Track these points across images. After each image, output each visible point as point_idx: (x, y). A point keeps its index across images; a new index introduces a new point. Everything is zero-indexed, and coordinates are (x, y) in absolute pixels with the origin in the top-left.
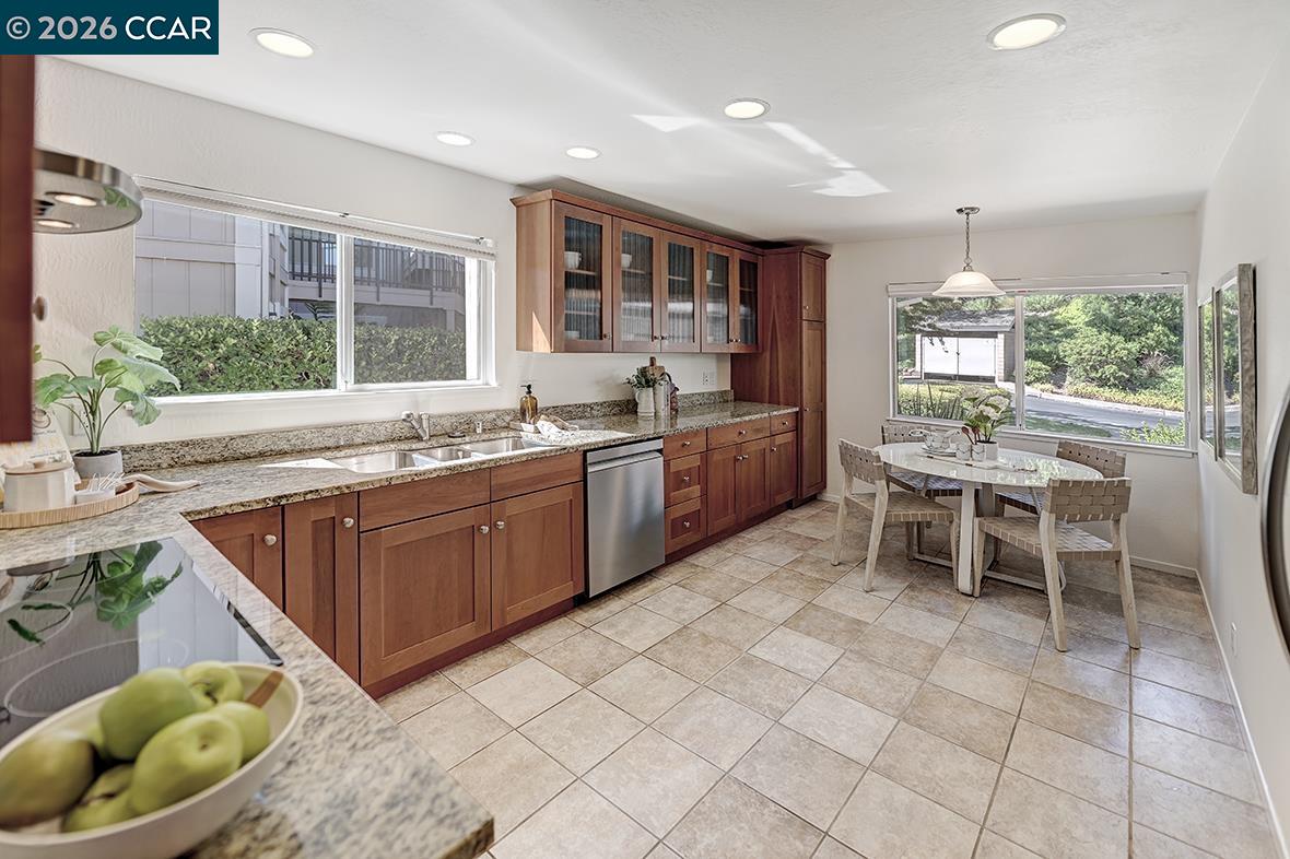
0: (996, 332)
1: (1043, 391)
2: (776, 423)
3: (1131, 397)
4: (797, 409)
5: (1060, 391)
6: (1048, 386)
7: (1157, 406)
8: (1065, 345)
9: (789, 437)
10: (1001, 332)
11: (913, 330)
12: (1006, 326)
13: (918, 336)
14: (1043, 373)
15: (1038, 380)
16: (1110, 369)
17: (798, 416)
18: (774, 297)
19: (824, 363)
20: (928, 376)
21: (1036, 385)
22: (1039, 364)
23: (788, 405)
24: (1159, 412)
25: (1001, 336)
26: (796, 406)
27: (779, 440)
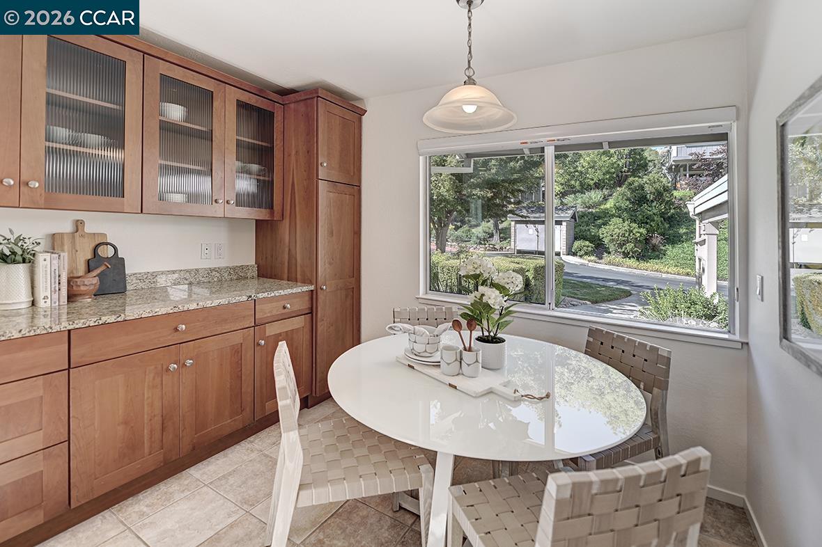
0: (562, 221)
1: (589, 261)
3: (643, 264)
4: (312, 288)
5: (600, 261)
6: (593, 258)
7: (657, 271)
8: (603, 230)
9: (297, 323)
10: (565, 221)
12: (567, 217)
14: (590, 249)
15: (586, 254)
16: (630, 246)
17: (312, 295)
18: (293, 154)
19: (357, 233)
20: (519, 252)
21: (585, 257)
22: (587, 243)
23: (304, 281)
24: (658, 275)
25: (564, 224)
26: (311, 283)
27: (275, 328)
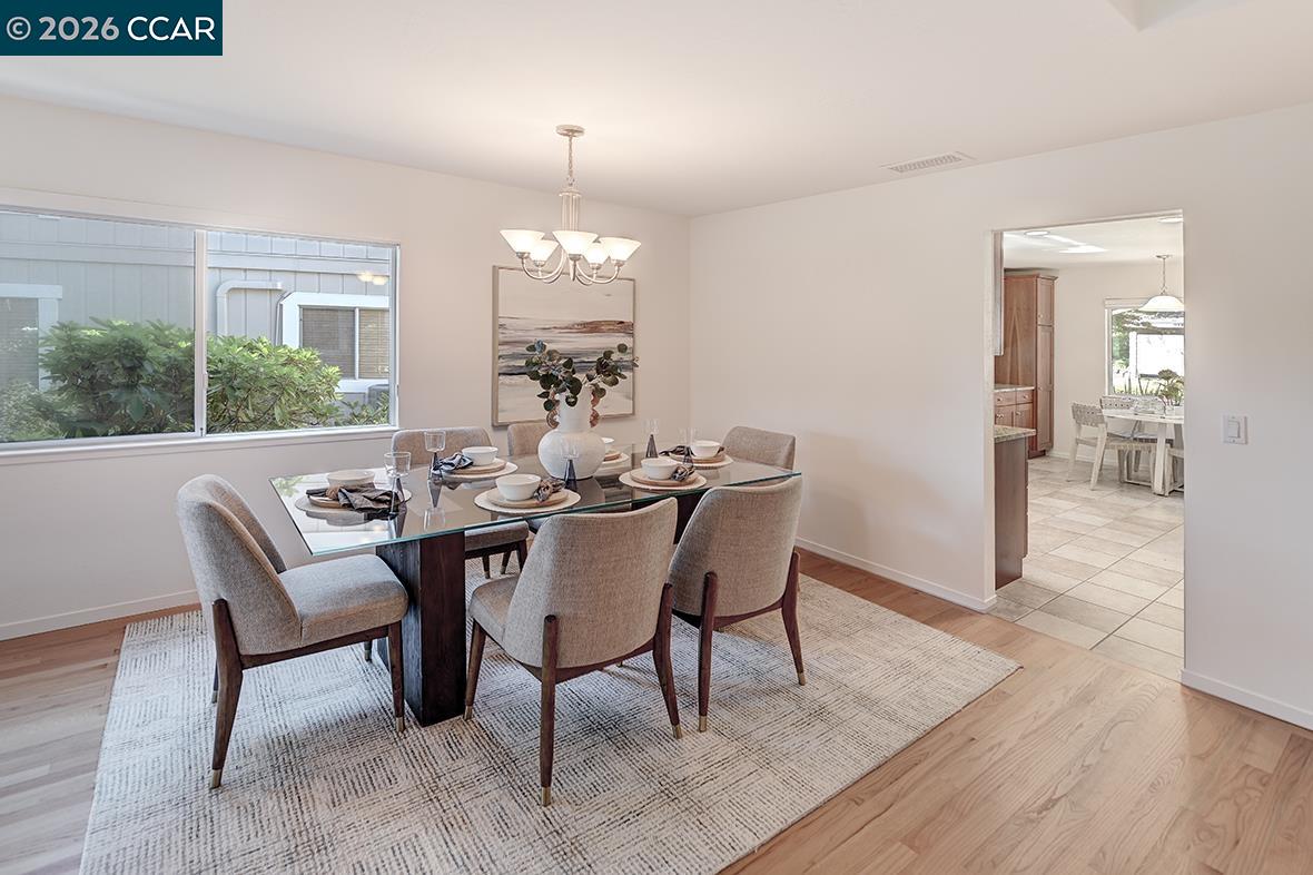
2: (1019, 396)
4: (1033, 388)
9: (1027, 407)
11: (1126, 329)
13: (1132, 335)
17: (1034, 393)
18: (1015, 308)
23: (1026, 385)
26: (1032, 386)
27: (1022, 407)
